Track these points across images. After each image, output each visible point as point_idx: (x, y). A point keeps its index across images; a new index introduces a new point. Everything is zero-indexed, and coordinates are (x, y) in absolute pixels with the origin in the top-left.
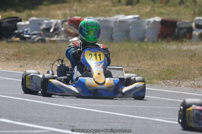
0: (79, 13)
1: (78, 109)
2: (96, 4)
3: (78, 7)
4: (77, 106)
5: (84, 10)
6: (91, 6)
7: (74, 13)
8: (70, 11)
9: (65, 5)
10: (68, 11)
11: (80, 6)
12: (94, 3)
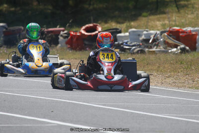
0: (177, 23)
1: (177, 120)
2: (195, 15)
3: (177, 18)
4: (176, 116)
5: (183, 21)
6: (189, 16)
7: (173, 23)
8: (169, 21)
9: (164, 16)
10: (167, 22)
11: (178, 17)
12: (192, 13)
